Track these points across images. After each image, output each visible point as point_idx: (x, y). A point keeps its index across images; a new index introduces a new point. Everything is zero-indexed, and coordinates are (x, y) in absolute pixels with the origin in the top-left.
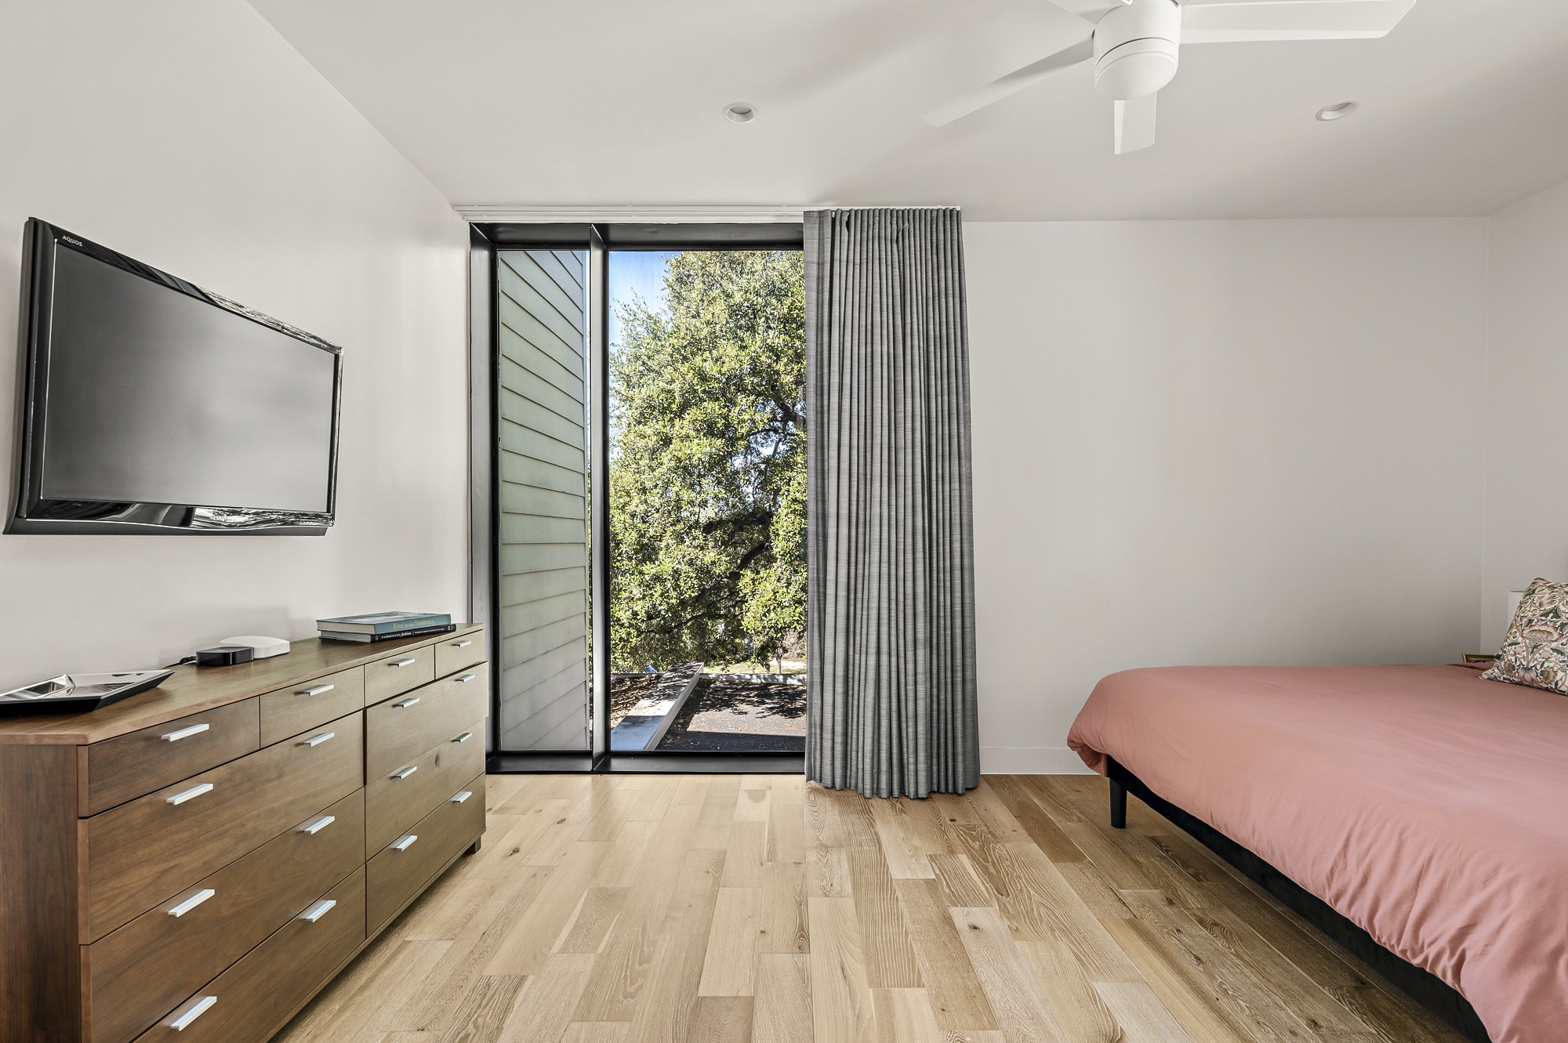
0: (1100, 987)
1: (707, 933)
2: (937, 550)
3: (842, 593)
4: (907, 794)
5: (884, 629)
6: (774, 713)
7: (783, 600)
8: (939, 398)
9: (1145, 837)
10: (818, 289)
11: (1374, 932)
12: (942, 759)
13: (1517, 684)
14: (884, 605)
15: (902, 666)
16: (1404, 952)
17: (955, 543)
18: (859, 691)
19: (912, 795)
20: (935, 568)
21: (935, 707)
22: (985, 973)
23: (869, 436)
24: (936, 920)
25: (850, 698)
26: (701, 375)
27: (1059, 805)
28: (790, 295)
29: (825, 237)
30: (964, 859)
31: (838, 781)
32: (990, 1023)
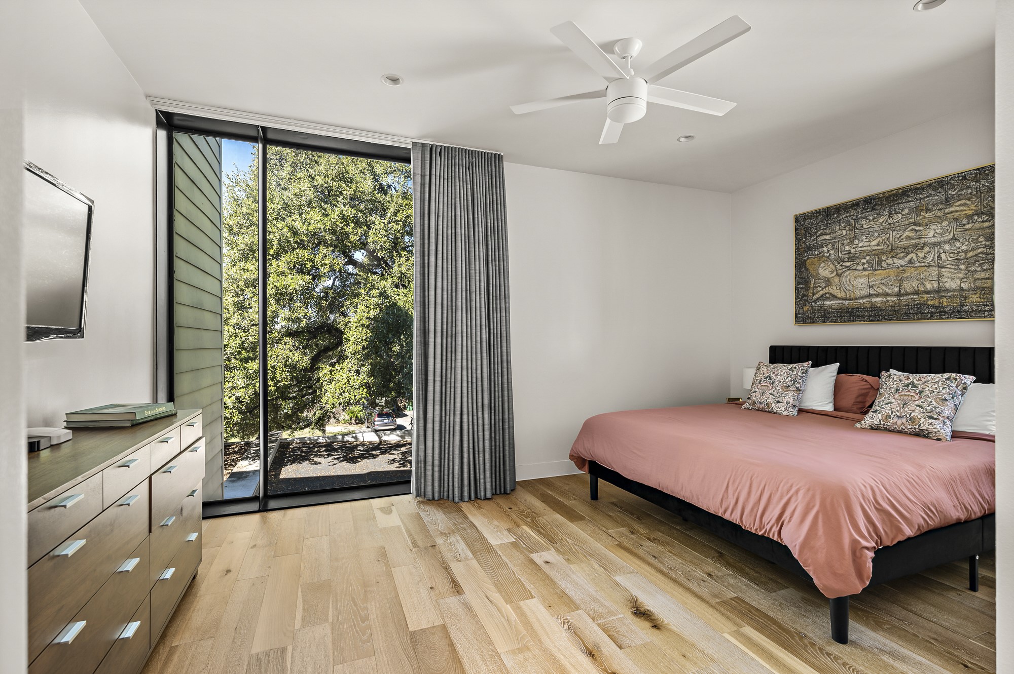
0: (619, 579)
1: (397, 595)
2: (494, 351)
3: (438, 378)
4: (479, 497)
5: (465, 399)
6: (341, 462)
7: (355, 384)
8: (494, 263)
9: (609, 503)
10: (421, 191)
11: (743, 524)
12: (498, 474)
13: (756, 410)
14: (465, 385)
15: (475, 421)
16: (756, 530)
17: (503, 347)
18: (449, 438)
19: (483, 497)
20: (492, 362)
21: (493, 444)
22: (563, 584)
23: (454, 283)
24: (525, 563)
25: (443, 443)
26: (293, 230)
27: (562, 493)
28: (355, 183)
29: (426, 159)
30: (525, 527)
31: (436, 495)
32: (575, 608)
